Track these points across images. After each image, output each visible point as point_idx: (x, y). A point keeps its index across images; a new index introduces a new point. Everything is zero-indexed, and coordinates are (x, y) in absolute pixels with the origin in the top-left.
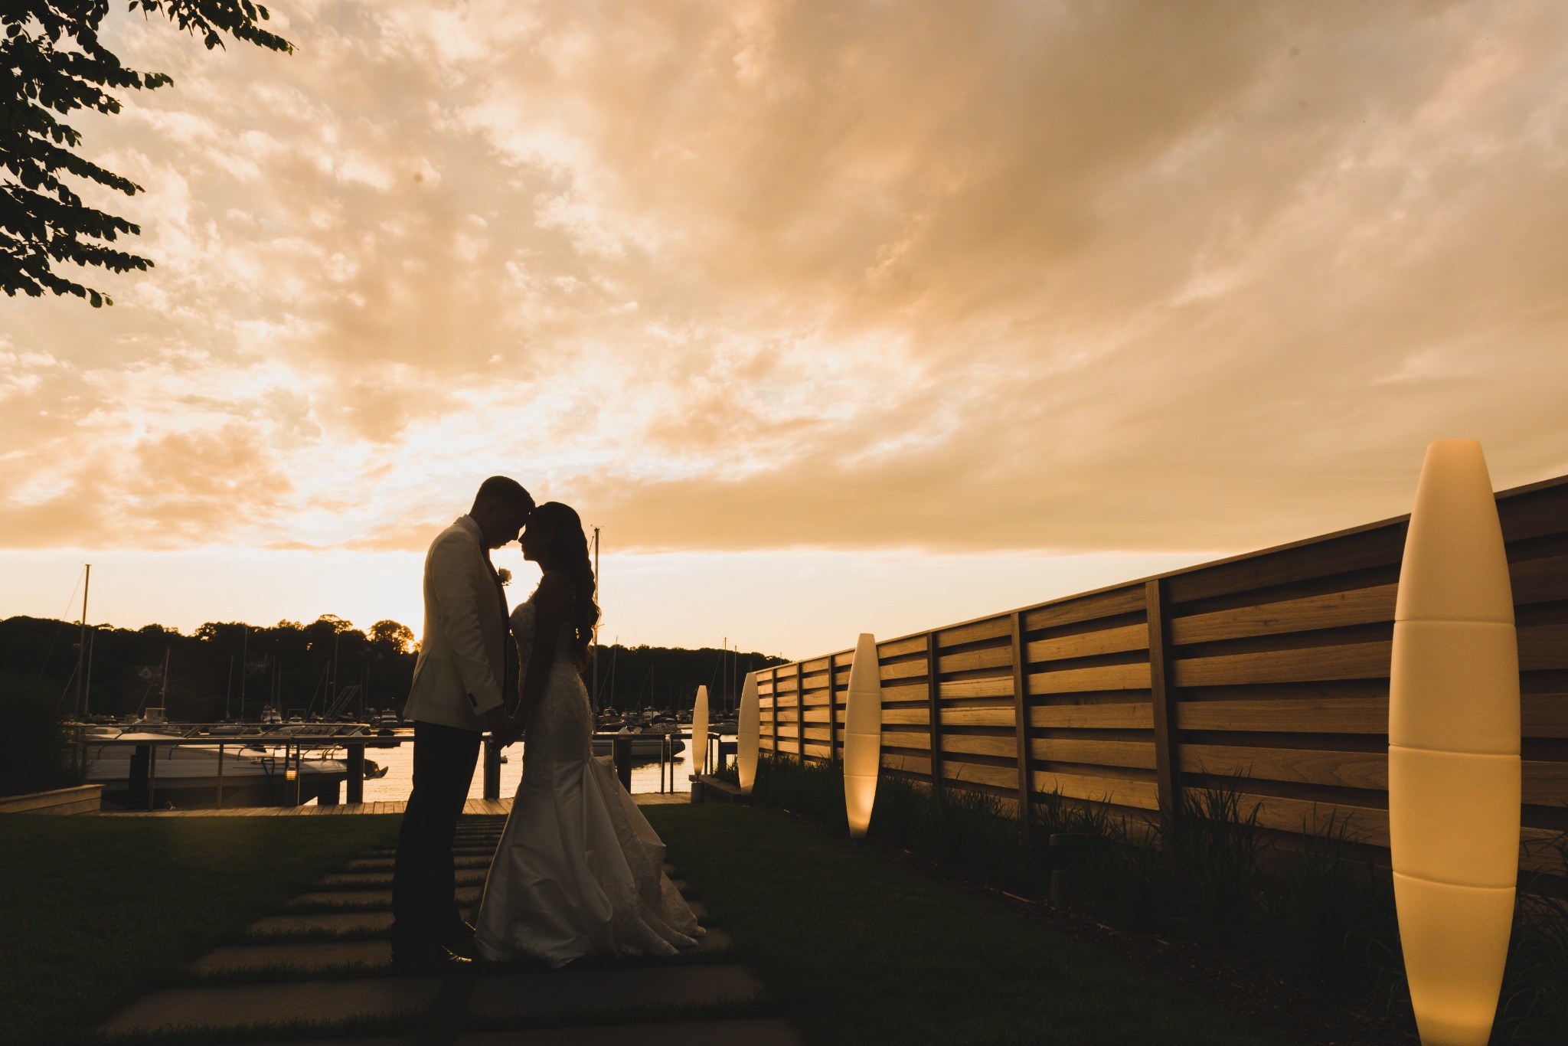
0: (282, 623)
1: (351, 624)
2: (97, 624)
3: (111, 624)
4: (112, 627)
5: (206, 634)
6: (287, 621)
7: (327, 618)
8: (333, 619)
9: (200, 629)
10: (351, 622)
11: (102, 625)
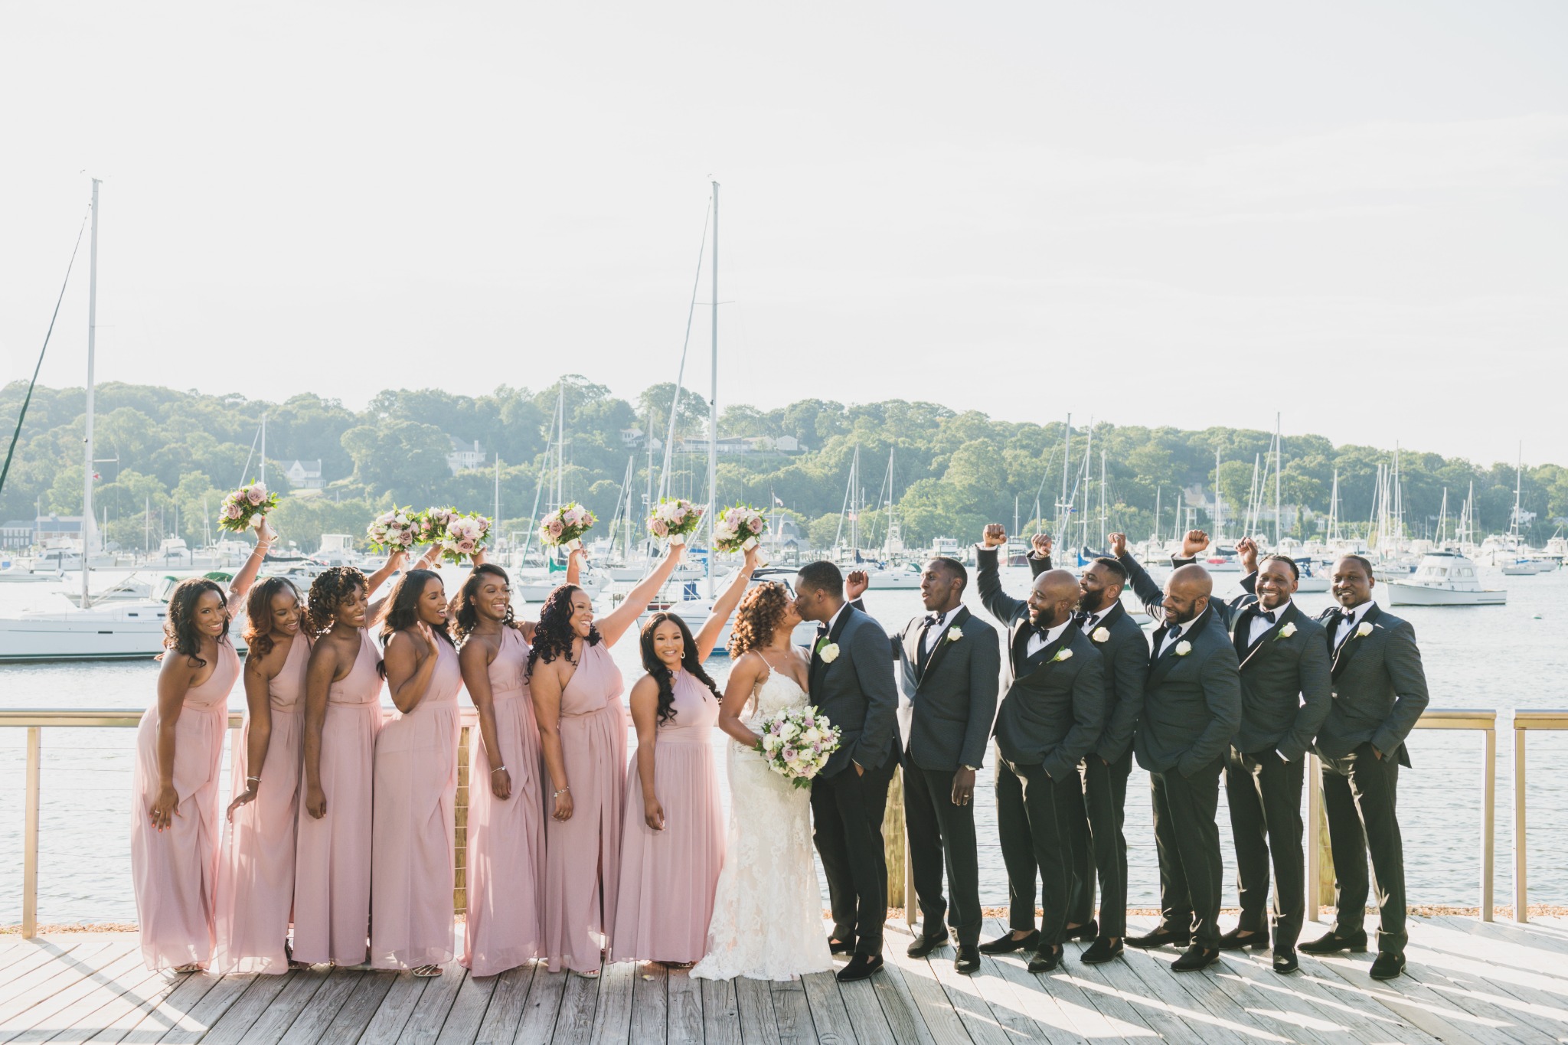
0: (500, 390)
1: (609, 391)
2: (222, 395)
3: (242, 394)
4: (245, 399)
5: (386, 409)
6: (508, 386)
7: (570, 380)
8: (581, 382)
9: (375, 401)
10: (608, 387)
11: (230, 396)
